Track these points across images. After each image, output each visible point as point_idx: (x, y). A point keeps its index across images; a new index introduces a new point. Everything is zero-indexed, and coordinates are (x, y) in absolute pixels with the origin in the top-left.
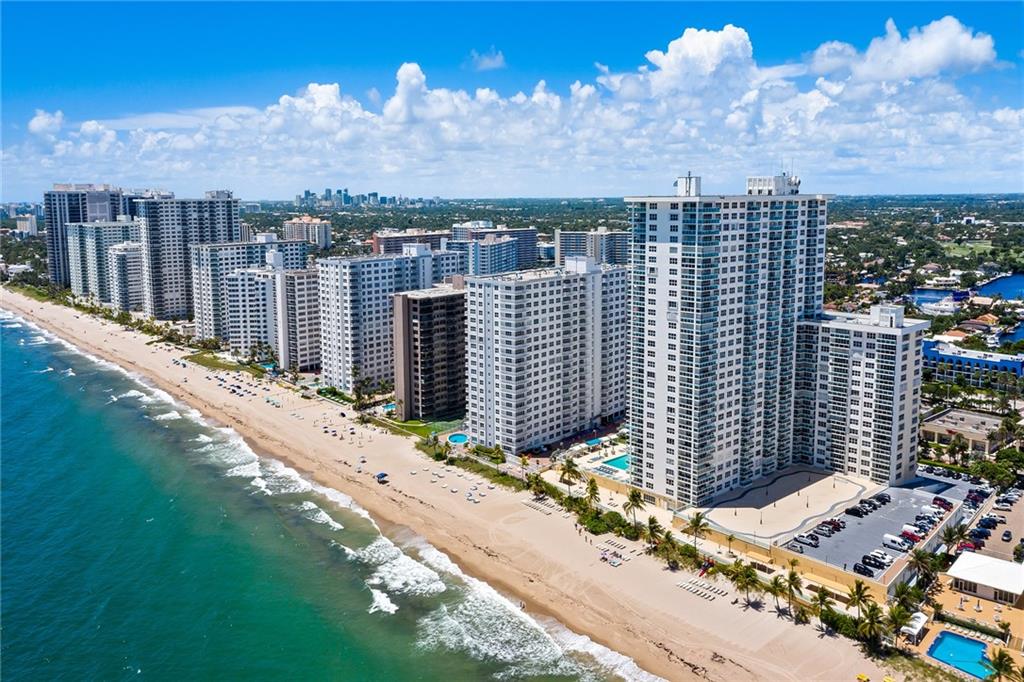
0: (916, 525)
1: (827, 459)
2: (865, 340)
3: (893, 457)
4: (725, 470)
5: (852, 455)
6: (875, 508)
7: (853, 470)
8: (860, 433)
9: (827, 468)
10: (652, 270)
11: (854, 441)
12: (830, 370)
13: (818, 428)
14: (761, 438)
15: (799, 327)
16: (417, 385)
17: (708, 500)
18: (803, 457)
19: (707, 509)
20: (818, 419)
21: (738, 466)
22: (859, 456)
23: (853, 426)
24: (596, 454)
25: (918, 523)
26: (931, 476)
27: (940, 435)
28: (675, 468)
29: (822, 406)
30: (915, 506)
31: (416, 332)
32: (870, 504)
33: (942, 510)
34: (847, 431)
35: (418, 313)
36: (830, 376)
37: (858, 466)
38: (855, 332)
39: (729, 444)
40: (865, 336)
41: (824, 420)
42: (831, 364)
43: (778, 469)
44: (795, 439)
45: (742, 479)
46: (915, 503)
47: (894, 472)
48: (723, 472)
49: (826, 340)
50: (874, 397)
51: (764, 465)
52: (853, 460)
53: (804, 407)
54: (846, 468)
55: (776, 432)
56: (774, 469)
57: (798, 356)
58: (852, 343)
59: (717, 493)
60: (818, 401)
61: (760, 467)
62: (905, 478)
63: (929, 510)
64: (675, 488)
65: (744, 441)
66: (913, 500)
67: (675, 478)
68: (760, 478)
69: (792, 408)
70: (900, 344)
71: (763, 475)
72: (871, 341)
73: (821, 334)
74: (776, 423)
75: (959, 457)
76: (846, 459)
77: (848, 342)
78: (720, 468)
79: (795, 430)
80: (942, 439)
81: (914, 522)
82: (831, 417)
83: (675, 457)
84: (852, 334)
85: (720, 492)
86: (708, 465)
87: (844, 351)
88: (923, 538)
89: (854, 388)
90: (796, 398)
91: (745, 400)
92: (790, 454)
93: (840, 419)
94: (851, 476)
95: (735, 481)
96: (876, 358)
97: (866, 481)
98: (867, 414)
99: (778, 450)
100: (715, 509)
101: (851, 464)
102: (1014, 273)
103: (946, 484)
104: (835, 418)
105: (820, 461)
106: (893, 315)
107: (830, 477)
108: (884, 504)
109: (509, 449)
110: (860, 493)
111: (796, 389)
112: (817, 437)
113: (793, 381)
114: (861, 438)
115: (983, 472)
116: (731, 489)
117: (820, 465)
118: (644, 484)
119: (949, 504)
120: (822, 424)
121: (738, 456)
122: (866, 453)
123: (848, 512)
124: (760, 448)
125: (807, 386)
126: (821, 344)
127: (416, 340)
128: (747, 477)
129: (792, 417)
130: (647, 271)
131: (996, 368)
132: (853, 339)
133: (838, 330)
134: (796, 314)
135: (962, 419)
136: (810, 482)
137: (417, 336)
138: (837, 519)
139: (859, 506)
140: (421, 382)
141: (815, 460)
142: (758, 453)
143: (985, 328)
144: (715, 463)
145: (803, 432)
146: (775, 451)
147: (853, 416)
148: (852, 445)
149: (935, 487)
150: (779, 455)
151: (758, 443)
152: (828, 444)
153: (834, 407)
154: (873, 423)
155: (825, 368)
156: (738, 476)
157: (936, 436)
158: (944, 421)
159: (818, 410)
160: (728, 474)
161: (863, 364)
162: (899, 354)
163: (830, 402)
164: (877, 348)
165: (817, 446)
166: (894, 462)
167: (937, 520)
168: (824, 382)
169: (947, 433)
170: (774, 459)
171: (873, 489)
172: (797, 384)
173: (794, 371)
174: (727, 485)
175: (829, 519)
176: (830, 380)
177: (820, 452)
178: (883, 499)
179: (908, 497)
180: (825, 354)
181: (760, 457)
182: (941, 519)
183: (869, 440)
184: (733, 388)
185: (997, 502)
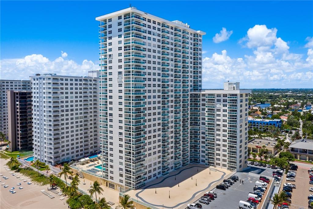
0: (255, 194)
1: (206, 160)
2: (222, 98)
3: (238, 157)
4: (153, 167)
5: (218, 157)
6: (231, 184)
7: (219, 164)
8: (221, 145)
9: (206, 164)
10: (110, 55)
11: (219, 150)
12: (206, 115)
13: (201, 145)
14: (173, 150)
15: (191, 95)
16: (18, 134)
17: (142, 185)
18: (195, 160)
19: (141, 190)
20: (201, 140)
21: (161, 165)
22: (221, 157)
23: (218, 142)
24: (93, 163)
25: (256, 191)
26: (253, 166)
27: (253, 149)
28: (123, 167)
29: (203, 133)
30: (251, 182)
31: (17, 108)
32: (229, 182)
33: (265, 183)
34: (215, 145)
35: (18, 99)
36: (206, 118)
37: (221, 162)
38: (217, 95)
39: (155, 153)
40: (222, 96)
41: (204, 140)
42: (207, 112)
43: (183, 166)
44: (191, 151)
45: (163, 172)
46: (251, 180)
47: (238, 164)
48: (152, 168)
49: (204, 100)
50: (228, 126)
51: (175, 164)
52: (219, 159)
53: (195, 134)
54: (215, 164)
55: (181, 147)
56: (180, 166)
57: (191, 109)
58: (216, 101)
59: (148, 181)
60: (201, 131)
61: (174, 165)
62: (243, 167)
63: (260, 183)
64: (123, 179)
65: (164, 151)
66: (249, 178)
67: (124, 173)
68: (173, 171)
69: (189, 135)
70: (239, 98)
71: (175, 169)
72: (225, 98)
73: (201, 98)
74: (181, 142)
75: (263, 157)
76: (215, 159)
77: (214, 100)
78: (150, 166)
79: (191, 146)
80: (254, 150)
81: (253, 191)
82: (208, 138)
83: (123, 161)
84: (216, 96)
85: (150, 180)
86: (142, 164)
87: (213, 105)
88: (260, 201)
89: (218, 123)
90: (190, 130)
91: (164, 129)
92: (189, 158)
93: (212, 139)
94: (218, 168)
95: (159, 173)
96: (228, 106)
97: (225, 170)
98: (224, 136)
99: (183, 156)
100: (146, 190)
101: (218, 162)
102: (261, 103)
103: (261, 169)
104: (209, 139)
105: (203, 161)
106: (235, 86)
107: (208, 169)
108: (235, 181)
109: (51, 162)
110: (223, 176)
111: (191, 125)
112: (201, 149)
113: (189, 121)
114: (222, 148)
115: (276, 163)
116: (157, 178)
117: (203, 163)
118: (109, 178)
119: (268, 179)
120: (203, 142)
121: (161, 160)
122: (225, 156)
123: (218, 187)
124: (173, 155)
125: (196, 124)
126: (201, 102)
127: (18, 112)
128: (166, 170)
129: (189, 140)
130: (108, 57)
131: (267, 124)
132: (216, 98)
133: (209, 95)
134: (189, 88)
135: (260, 142)
136: (198, 171)
137: (18, 110)
138: (212, 192)
139: (223, 183)
140: (20, 132)
141: (201, 161)
142: (172, 158)
143: (258, 115)
144: (146, 163)
145: (195, 147)
146: (181, 157)
147: (218, 137)
148: (218, 152)
149: (257, 171)
150: (183, 158)
151: (172, 153)
152: (207, 152)
153: (209, 134)
154: (227, 140)
155: (204, 114)
156: (161, 170)
157: (251, 149)
158: (254, 143)
159: (201, 135)
160: (155, 169)
161: (222, 110)
162: (239, 104)
163: (206, 131)
164: (228, 101)
165: (201, 154)
166: (238, 159)
167: (264, 189)
168: (203, 121)
169: (256, 148)
170: (180, 160)
171: (229, 174)
172: (191, 123)
173: (189, 117)
174: (155, 175)
175: (207, 193)
176: (206, 120)
177: (203, 156)
178: (235, 179)
179: (246, 177)
180: (204, 107)
181: (173, 160)
182: (266, 188)
183: (226, 148)
184: (157, 122)
185: (287, 177)
